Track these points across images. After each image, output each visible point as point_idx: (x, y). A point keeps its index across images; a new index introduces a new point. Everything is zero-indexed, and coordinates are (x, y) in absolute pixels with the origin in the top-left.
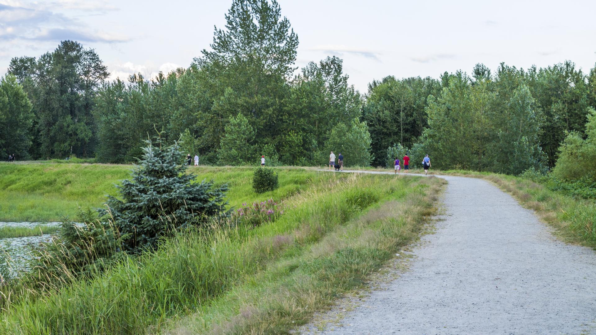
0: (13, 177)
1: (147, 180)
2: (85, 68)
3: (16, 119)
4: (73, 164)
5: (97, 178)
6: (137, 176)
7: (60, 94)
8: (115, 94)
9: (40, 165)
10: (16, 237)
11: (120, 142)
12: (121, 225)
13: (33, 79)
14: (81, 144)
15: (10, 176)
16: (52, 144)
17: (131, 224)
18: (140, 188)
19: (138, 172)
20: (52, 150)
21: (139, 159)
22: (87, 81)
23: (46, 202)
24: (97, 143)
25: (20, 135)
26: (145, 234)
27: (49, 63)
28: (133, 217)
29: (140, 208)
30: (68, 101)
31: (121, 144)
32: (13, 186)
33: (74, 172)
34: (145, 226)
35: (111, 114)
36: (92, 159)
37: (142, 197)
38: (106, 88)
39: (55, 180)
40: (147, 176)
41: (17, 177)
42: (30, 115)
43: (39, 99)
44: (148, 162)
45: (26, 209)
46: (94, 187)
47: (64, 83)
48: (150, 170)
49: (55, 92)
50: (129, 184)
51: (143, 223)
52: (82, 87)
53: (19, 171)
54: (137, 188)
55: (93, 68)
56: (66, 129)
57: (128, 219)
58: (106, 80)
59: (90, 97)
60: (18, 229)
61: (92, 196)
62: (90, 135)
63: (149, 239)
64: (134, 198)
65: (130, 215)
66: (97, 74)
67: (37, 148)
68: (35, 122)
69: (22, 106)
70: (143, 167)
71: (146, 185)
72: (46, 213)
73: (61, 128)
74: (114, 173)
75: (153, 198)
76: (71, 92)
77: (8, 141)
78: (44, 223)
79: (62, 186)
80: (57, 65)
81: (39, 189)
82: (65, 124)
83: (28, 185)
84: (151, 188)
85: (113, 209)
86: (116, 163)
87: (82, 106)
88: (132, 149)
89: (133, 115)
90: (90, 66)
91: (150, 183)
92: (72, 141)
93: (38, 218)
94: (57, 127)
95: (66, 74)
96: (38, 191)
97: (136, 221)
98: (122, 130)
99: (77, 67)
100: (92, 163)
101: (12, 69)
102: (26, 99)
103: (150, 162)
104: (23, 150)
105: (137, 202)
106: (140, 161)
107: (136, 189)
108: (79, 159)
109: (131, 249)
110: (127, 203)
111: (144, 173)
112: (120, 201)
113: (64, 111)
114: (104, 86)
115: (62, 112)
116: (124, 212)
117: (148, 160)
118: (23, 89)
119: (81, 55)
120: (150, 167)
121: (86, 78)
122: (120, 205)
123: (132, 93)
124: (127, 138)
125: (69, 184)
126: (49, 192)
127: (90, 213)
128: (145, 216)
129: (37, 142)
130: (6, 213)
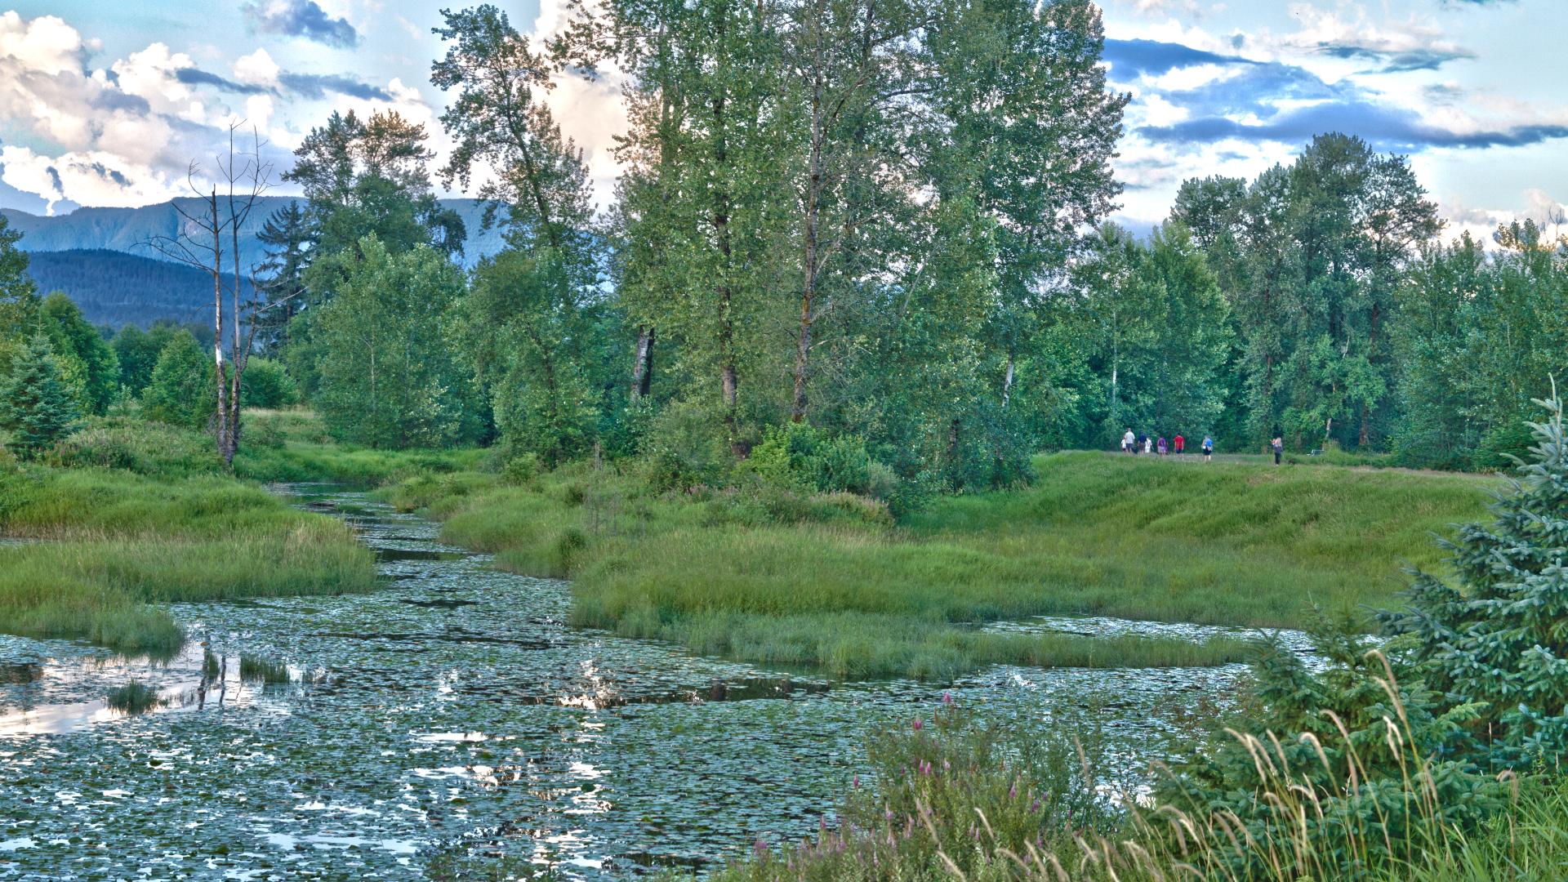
0: (1166, 495)
1: (1543, 527)
2: (1377, 207)
3: (1185, 342)
4: (1328, 467)
5: (1393, 508)
6: (1510, 513)
7: (1303, 278)
8: (1455, 278)
9: (1239, 467)
10: (1152, 666)
11: (1462, 411)
12: (1452, 668)
13: (1236, 236)
14: (1356, 414)
15: (1158, 492)
16: (1278, 411)
17: (1485, 668)
18: (1519, 553)
19: (1513, 500)
20: (1276, 427)
21: (1517, 460)
22: (1379, 243)
23: (1246, 569)
24: (1399, 413)
25: (1192, 386)
26: (1529, 702)
27: (1280, 193)
28: (1492, 644)
29: (1515, 619)
30: (1324, 295)
31: (1465, 417)
32: (1163, 521)
33: (1330, 490)
34: (1530, 679)
35: (1441, 332)
36: (1383, 456)
37: (1523, 581)
38: (1431, 260)
39: (1276, 510)
40: (1541, 514)
41: (1177, 496)
42: (1221, 333)
43: (1248, 289)
44: (1547, 468)
45: (1191, 585)
46: (1381, 533)
47: (1318, 248)
48: (1555, 495)
49: (1292, 273)
50: (1482, 538)
51: (1525, 668)
52: (1363, 261)
53: (1181, 480)
54: (1508, 551)
55: (1397, 207)
56: (1314, 371)
57: (1476, 651)
58: (1432, 241)
59: (1386, 286)
60: (1161, 641)
61: (1374, 561)
62: (1380, 389)
63: (1540, 722)
64: (1497, 585)
65: (1481, 639)
66: (1409, 226)
67: (1238, 420)
68: (1234, 349)
69: (1201, 307)
70: (1531, 486)
71: (1538, 545)
72: (1242, 599)
73: (1304, 370)
74: (1443, 498)
75: (1561, 587)
76: (1335, 274)
77: (1163, 400)
78: (1234, 629)
79: (1293, 527)
80: (1299, 200)
81: (1232, 533)
82: (1313, 358)
83: (1202, 518)
84: (1555, 556)
85: (1428, 616)
86: (1447, 469)
87: (1361, 310)
88: (1494, 433)
89: (1504, 338)
90: (1389, 203)
91: (1551, 538)
92: (1330, 406)
93: (1221, 614)
94: (1293, 367)
95: (1322, 224)
96: (1228, 537)
97: (1500, 658)
98: (1470, 378)
99: (1356, 205)
100: (1380, 467)
101: (1183, 211)
102: (1214, 290)
103: (1553, 472)
104: (1198, 424)
105: (1507, 597)
106: (1523, 467)
107: (1505, 555)
108: (1347, 454)
109: (1480, 747)
110: (1475, 597)
111: (1534, 506)
112: (1450, 592)
113: (1313, 324)
114: (1424, 257)
115: (1309, 326)
116: (1463, 625)
117: (1550, 463)
118: (1208, 262)
119: (1367, 173)
120: (1556, 486)
121: (1377, 236)
122: (1450, 606)
123: (1502, 276)
124: (1483, 402)
125: (1313, 523)
126: (1256, 541)
127: (1349, 626)
128: (1532, 645)
129: (1239, 404)
130: (1135, 593)
